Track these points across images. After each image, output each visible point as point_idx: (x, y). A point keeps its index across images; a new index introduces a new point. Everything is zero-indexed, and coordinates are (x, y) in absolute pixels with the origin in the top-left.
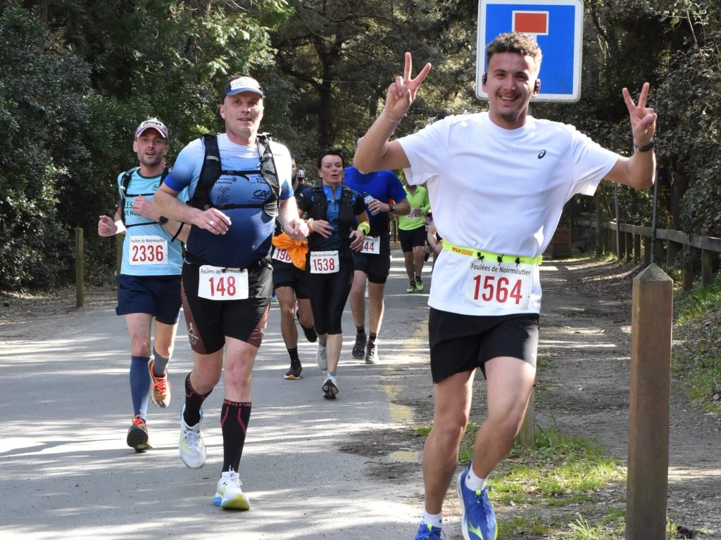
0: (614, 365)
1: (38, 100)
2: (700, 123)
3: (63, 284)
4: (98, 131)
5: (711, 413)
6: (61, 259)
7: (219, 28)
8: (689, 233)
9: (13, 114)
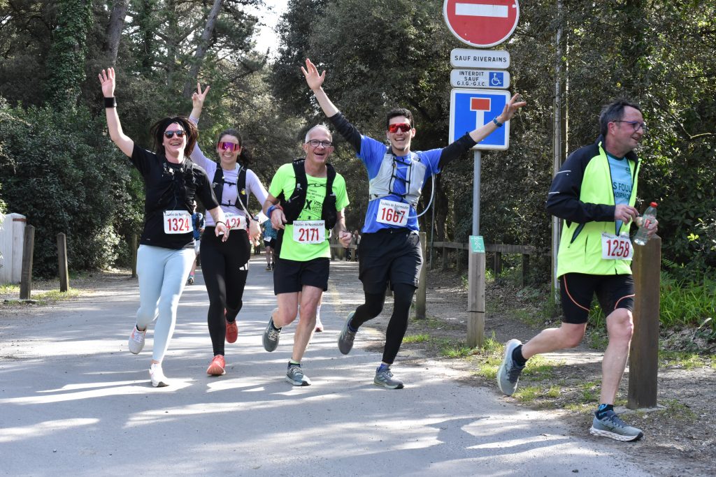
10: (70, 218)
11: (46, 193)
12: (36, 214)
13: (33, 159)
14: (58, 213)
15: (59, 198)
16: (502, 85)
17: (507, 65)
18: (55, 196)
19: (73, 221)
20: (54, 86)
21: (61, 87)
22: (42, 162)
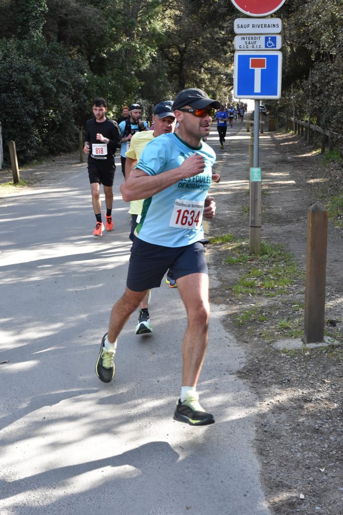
0: (294, 194)
1: (64, 79)
2: (332, 97)
3: (78, 149)
4: (90, 88)
5: (337, 227)
6: (76, 139)
7: (137, 45)
8: (324, 129)
9: (54, 85)
10: (32, 121)
11: (13, 104)
12: (7, 120)
13: (3, 79)
14: (23, 118)
15: (23, 107)
16: (275, 47)
17: (279, 30)
18: (20, 106)
19: (35, 123)
20: (25, 18)
21: (30, 19)
22: (10, 82)
